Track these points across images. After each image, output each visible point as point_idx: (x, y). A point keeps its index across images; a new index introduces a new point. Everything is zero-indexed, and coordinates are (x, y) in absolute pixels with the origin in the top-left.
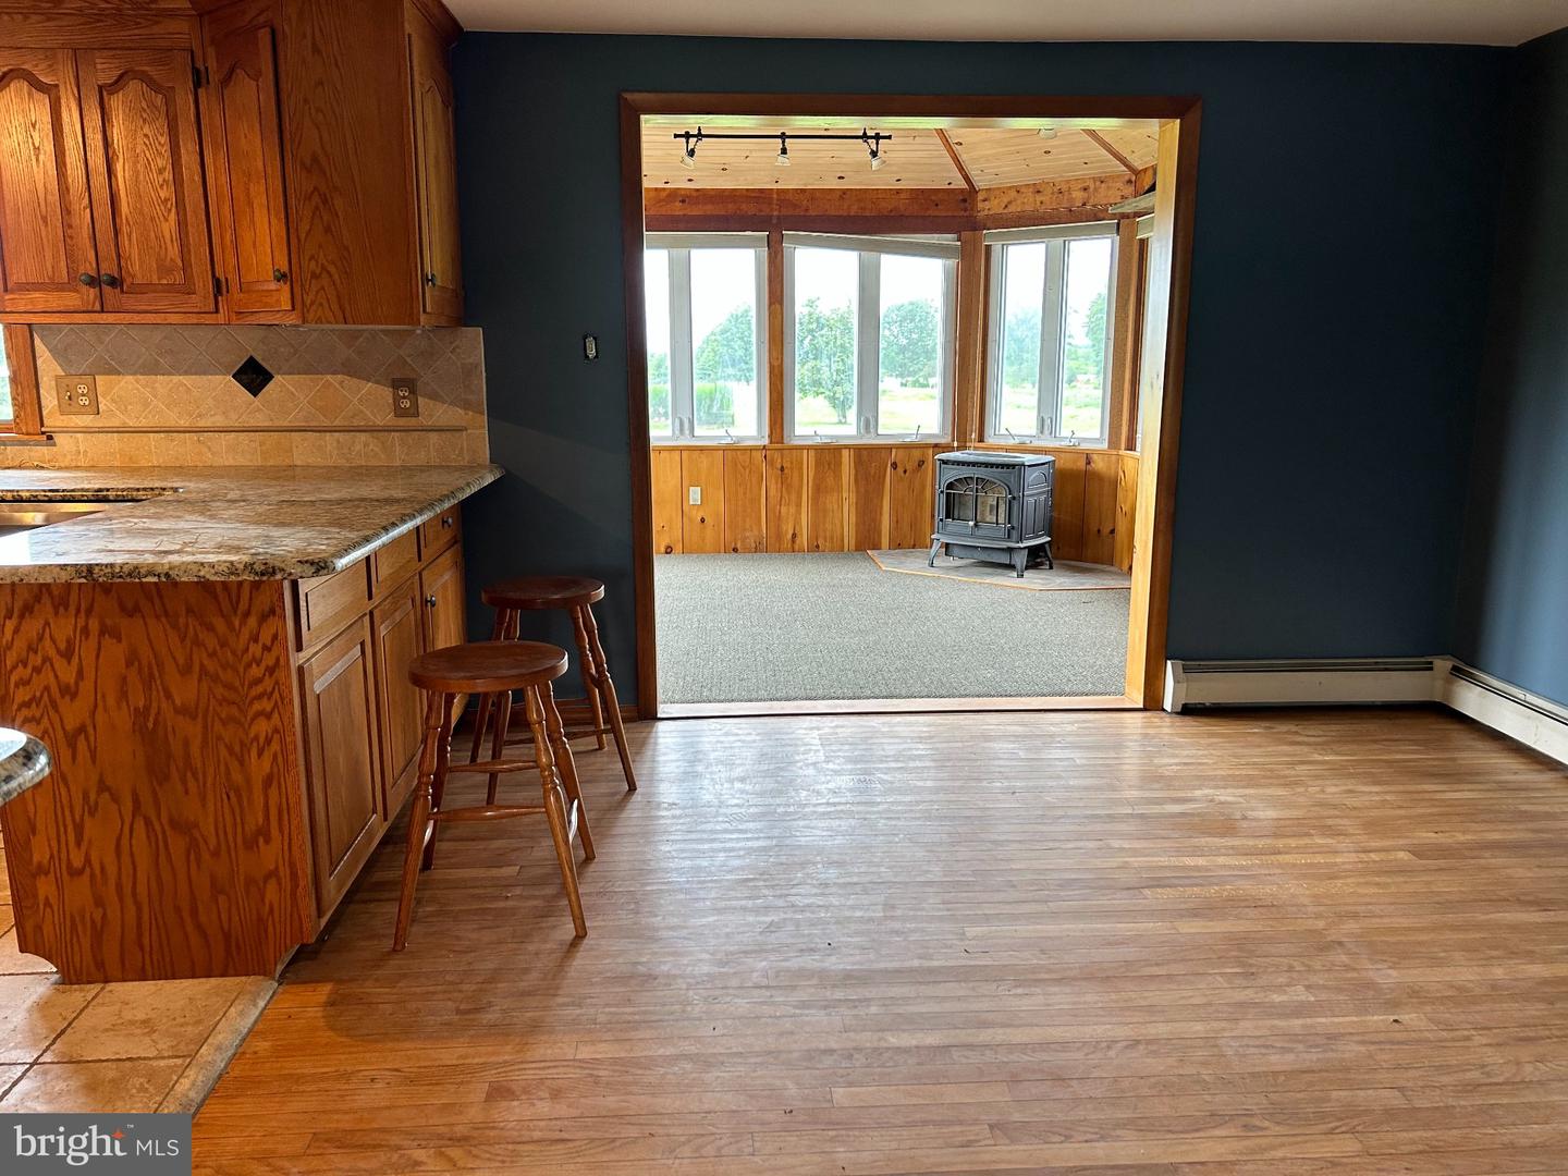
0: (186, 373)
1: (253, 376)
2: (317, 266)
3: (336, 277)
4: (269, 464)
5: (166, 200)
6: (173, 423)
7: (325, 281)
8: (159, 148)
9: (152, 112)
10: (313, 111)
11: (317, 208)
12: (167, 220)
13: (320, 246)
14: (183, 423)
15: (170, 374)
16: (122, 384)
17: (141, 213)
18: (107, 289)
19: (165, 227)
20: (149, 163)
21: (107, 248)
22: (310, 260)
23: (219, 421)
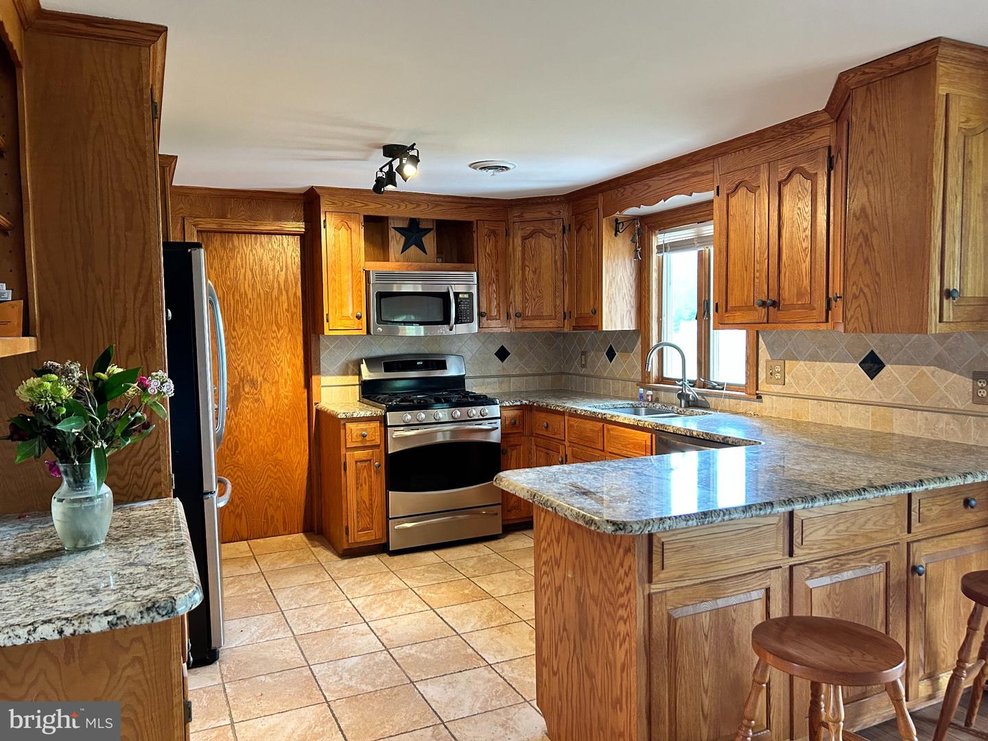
0: (833, 361)
1: (872, 365)
2: (857, 289)
3: (869, 296)
4: (876, 430)
5: (806, 248)
6: (822, 395)
7: (862, 300)
8: (805, 215)
9: (803, 192)
10: (865, 173)
11: (861, 245)
12: (805, 262)
13: (861, 274)
14: (828, 395)
15: (824, 361)
16: (798, 366)
17: (792, 259)
18: (771, 308)
19: (804, 266)
20: (799, 226)
21: (774, 283)
22: (853, 285)
23: (849, 395)
